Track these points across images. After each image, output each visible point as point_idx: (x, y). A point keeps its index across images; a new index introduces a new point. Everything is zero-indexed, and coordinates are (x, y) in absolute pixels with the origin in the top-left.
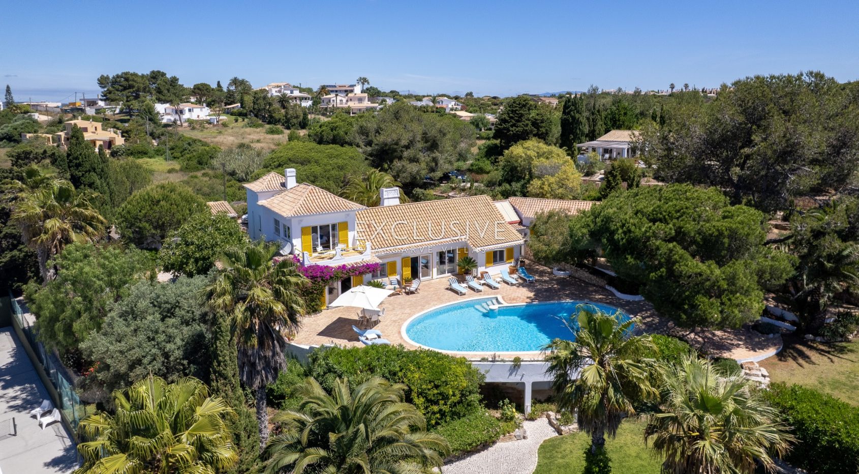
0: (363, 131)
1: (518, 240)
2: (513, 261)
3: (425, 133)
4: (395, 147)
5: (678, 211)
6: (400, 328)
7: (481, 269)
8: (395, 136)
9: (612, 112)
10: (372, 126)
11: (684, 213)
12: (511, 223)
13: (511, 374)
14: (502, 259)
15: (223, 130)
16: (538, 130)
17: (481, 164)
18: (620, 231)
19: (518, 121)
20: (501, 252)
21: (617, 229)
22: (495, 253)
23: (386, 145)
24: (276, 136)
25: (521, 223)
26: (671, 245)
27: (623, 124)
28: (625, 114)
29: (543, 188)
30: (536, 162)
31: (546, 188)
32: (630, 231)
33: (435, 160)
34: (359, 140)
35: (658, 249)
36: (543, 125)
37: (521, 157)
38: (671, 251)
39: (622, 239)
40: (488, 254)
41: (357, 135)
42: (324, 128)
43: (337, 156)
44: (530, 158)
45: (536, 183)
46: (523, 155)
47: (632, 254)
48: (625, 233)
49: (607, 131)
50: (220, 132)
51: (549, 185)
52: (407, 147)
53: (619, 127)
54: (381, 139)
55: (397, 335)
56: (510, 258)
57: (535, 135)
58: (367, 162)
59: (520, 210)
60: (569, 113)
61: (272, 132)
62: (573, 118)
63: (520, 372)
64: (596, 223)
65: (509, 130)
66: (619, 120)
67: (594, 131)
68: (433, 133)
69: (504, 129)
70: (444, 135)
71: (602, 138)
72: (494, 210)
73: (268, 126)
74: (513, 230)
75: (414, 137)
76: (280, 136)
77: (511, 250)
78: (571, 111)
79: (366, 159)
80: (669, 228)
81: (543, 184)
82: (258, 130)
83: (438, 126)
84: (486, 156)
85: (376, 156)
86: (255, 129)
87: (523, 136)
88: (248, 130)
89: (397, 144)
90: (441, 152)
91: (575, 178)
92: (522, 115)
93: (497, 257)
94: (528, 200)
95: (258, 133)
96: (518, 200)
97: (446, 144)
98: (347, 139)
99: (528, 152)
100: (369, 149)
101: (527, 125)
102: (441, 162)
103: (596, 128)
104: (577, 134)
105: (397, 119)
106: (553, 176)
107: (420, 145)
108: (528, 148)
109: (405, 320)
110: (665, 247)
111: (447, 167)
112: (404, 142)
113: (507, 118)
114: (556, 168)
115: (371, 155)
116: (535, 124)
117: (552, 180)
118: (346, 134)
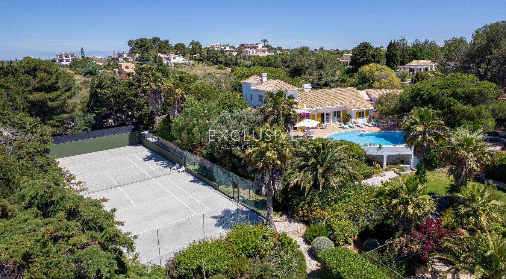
0: (284, 61)
1: (370, 107)
2: (368, 117)
3: (317, 61)
4: (302, 67)
5: (453, 84)
7: (354, 120)
8: (302, 62)
9: (413, 51)
10: (288, 59)
11: (456, 85)
12: (367, 100)
13: (378, 151)
14: (363, 116)
15: (193, 68)
16: (375, 59)
17: (344, 78)
18: (426, 94)
19: (364, 55)
20: (363, 112)
21: (424, 93)
22: (360, 113)
23: (298, 67)
24: (222, 71)
25: (371, 101)
26: (450, 99)
27: (420, 57)
28: (421, 52)
29: (381, 85)
30: (376, 73)
31: (382, 85)
32: (430, 93)
33: (321, 75)
34: (282, 65)
35: (443, 100)
36: (377, 57)
37: (368, 71)
38: (450, 101)
39: (427, 97)
40: (357, 113)
41: (280, 63)
43: (274, 72)
44: (373, 72)
45: (377, 83)
46: (369, 70)
47: (431, 103)
48: (428, 94)
49: (411, 61)
50: (192, 69)
51: (384, 84)
52: (308, 68)
53: (417, 59)
54: (295, 64)
56: (367, 115)
57: (373, 62)
58: (287, 76)
59: (370, 95)
60: (390, 51)
61: (219, 68)
62: (393, 53)
63: (382, 150)
64: (413, 93)
65: (359, 60)
66: (417, 55)
67: (404, 61)
68: (321, 61)
69: (357, 59)
70: (326, 62)
71: (409, 64)
72: (358, 94)
73: (216, 66)
74: (369, 103)
75: (311, 63)
76: (224, 70)
77: (367, 112)
78: (392, 49)
79: (287, 74)
80: (450, 91)
81: (381, 83)
82: (212, 67)
83: (323, 57)
84: (347, 74)
85: (292, 73)
86: (210, 67)
87: (367, 62)
88: (207, 67)
89: (303, 66)
90: (325, 71)
91: (397, 81)
92: (366, 52)
93: (361, 114)
94: (374, 90)
95: (212, 69)
96: (369, 91)
97: (327, 66)
98: (276, 65)
99: (372, 69)
100: (288, 70)
101: (369, 57)
102: (324, 76)
103: (405, 59)
104: (395, 62)
105: (302, 54)
106: (385, 79)
107: (314, 67)
108: (372, 67)
109: (324, 136)
110: (446, 100)
111: (327, 79)
112: (307, 65)
113: (358, 54)
114: (386, 77)
115: (289, 72)
116: (373, 56)
117: (385, 81)
118: (275, 63)
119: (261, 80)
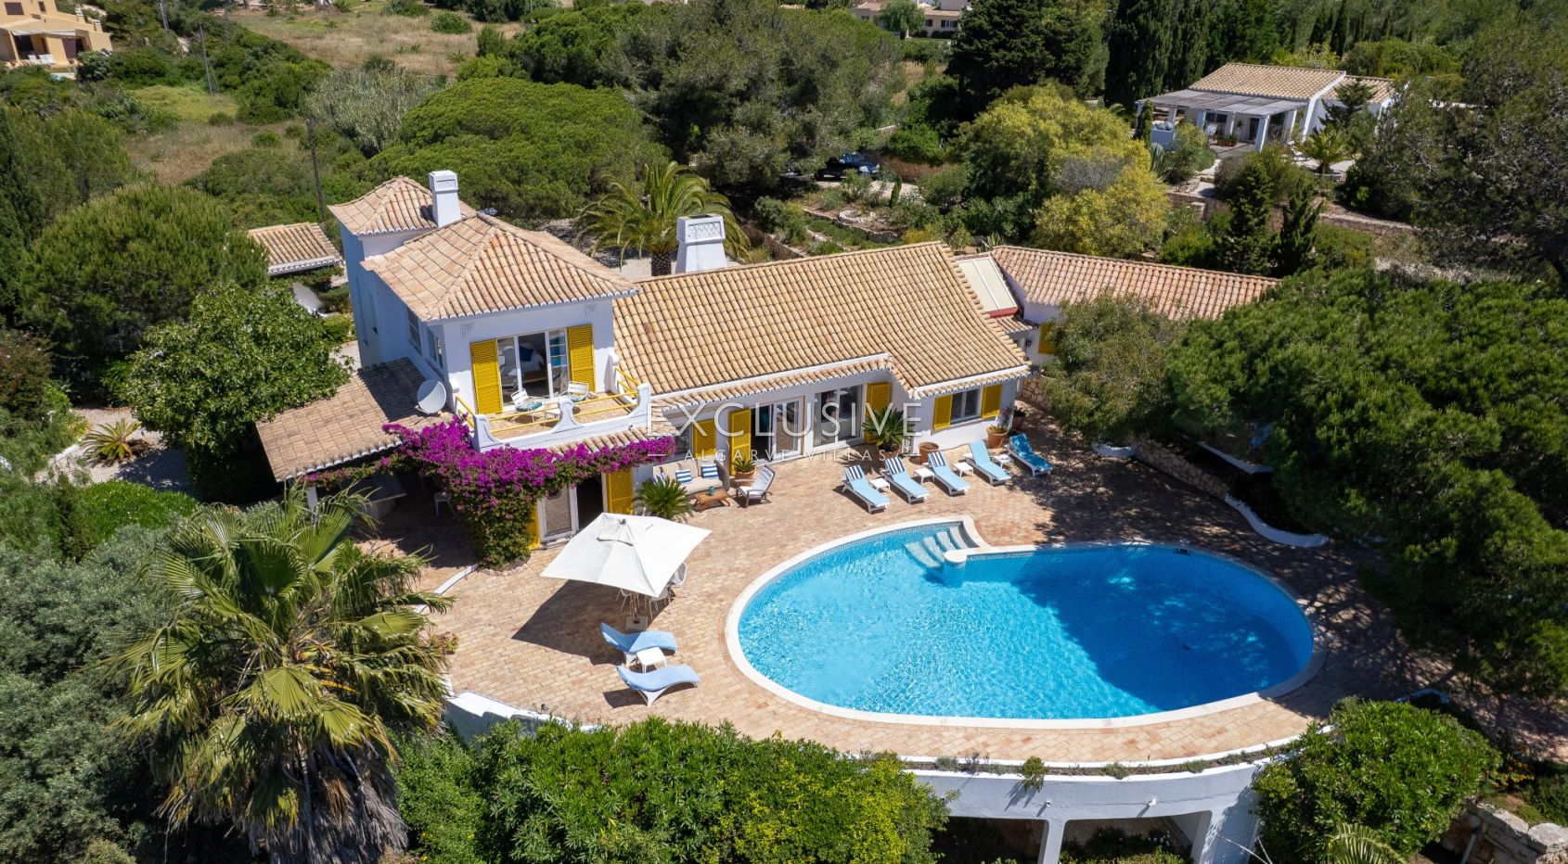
0: (639, 50)
1: (1012, 365)
2: (997, 414)
3: (786, 62)
4: (715, 95)
5: (1513, 376)
6: (725, 619)
7: (923, 437)
8: (714, 69)
9: (1227, 16)
10: (660, 36)
11: (1535, 384)
12: (995, 315)
13: (1014, 802)
14: (971, 411)
15: (338, 19)
16: (1059, 58)
17: (916, 139)
18: (1335, 418)
19: (1012, 35)
20: (972, 394)
21: (1328, 410)
22: (957, 397)
23: (693, 88)
24: (454, 38)
25: (1019, 315)
26: (1484, 477)
27: (1251, 48)
28: (1259, 21)
29: (1075, 223)
30: (1058, 151)
31: (1084, 221)
32: (1365, 423)
33: (809, 130)
34: (631, 69)
35: (1444, 482)
36: (1072, 46)
37: (1022, 134)
38: (1483, 492)
39: (1341, 442)
40: (940, 401)
41: (623, 59)
42: (547, 37)
43: (574, 117)
44: (1044, 137)
45: (1058, 206)
46: (1029, 131)
47: (1358, 483)
48: (1351, 426)
49: (1212, 65)
50: (332, 25)
51: (1092, 216)
52: (743, 96)
53: (1240, 56)
54: (680, 73)
55: (715, 645)
56: (990, 408)
57: (1049, 73)
58: (648, 129)
59: (1020, 281)
60: (1133, 18)
61: (445, 27)
62: (1143, 30)
63: (1038, 798)
64: (1252, 373)
65: (988, 58)
66: (1243, 37)
67: (1184, 62)
68: (808, 59)
69: (979, 52)
70: (834, 65)
71: (1204, 83)
72: (956, 283)
73: (437, 13)
74: (1000, 333)
75: (761, 70)
76: (464, 37)
77: (995, 391)
78: (1139, 12)
79: (646, 121)
80: (1487, 429)
81: (1077, 211)
82: (415, 21)
83: (820, 43)
84: (927, 119)
85: (670, 113)
86: (408, 20)
87: (1020, 75)
88: (394, 20)
89: (718, 88)
90: (825, 110)
91: (1152, 192)
92: (1023, 19)
93: (960, 407)
94: (1042, 257)
95: (414, 28)
96: (1018, 257)
97: (837, 90)
98: (603, 65)
99: (1042, 125)
100: (653, 95)
101: (1034, 45)
102: (823, 131)
103: (1190, 57)
104: (1146, 71)
105: (721, 22)
106: (1100, 190)
107: (774, 91)
108: (1041, 114)
109: (736, 594)
110: (1463, 481)
111: (835, 145)
112: (736, 84)
113: (987, 27)
114: (1111, 170)
115: (657, 110)
116: (1054, 43)
117: (1100, 202)
118: (599, 53)
119: (428, 213)
